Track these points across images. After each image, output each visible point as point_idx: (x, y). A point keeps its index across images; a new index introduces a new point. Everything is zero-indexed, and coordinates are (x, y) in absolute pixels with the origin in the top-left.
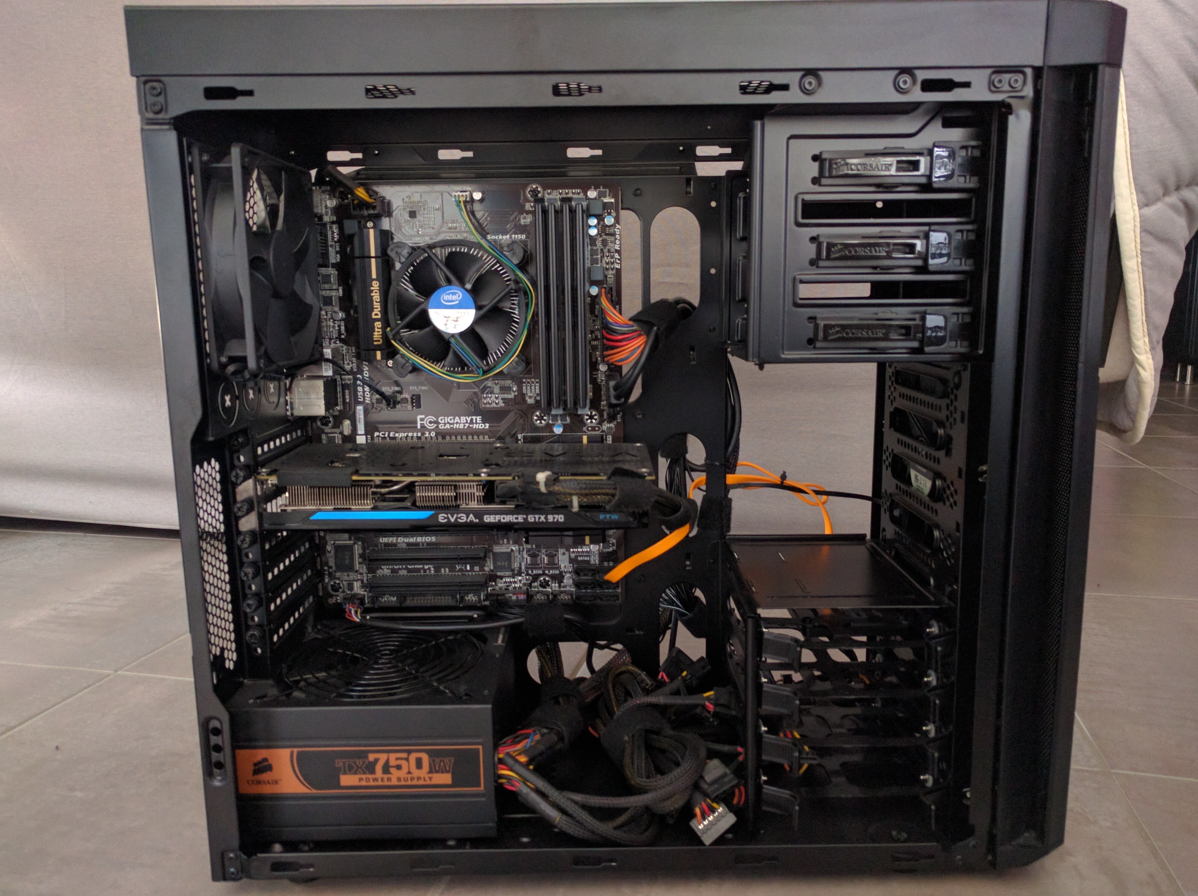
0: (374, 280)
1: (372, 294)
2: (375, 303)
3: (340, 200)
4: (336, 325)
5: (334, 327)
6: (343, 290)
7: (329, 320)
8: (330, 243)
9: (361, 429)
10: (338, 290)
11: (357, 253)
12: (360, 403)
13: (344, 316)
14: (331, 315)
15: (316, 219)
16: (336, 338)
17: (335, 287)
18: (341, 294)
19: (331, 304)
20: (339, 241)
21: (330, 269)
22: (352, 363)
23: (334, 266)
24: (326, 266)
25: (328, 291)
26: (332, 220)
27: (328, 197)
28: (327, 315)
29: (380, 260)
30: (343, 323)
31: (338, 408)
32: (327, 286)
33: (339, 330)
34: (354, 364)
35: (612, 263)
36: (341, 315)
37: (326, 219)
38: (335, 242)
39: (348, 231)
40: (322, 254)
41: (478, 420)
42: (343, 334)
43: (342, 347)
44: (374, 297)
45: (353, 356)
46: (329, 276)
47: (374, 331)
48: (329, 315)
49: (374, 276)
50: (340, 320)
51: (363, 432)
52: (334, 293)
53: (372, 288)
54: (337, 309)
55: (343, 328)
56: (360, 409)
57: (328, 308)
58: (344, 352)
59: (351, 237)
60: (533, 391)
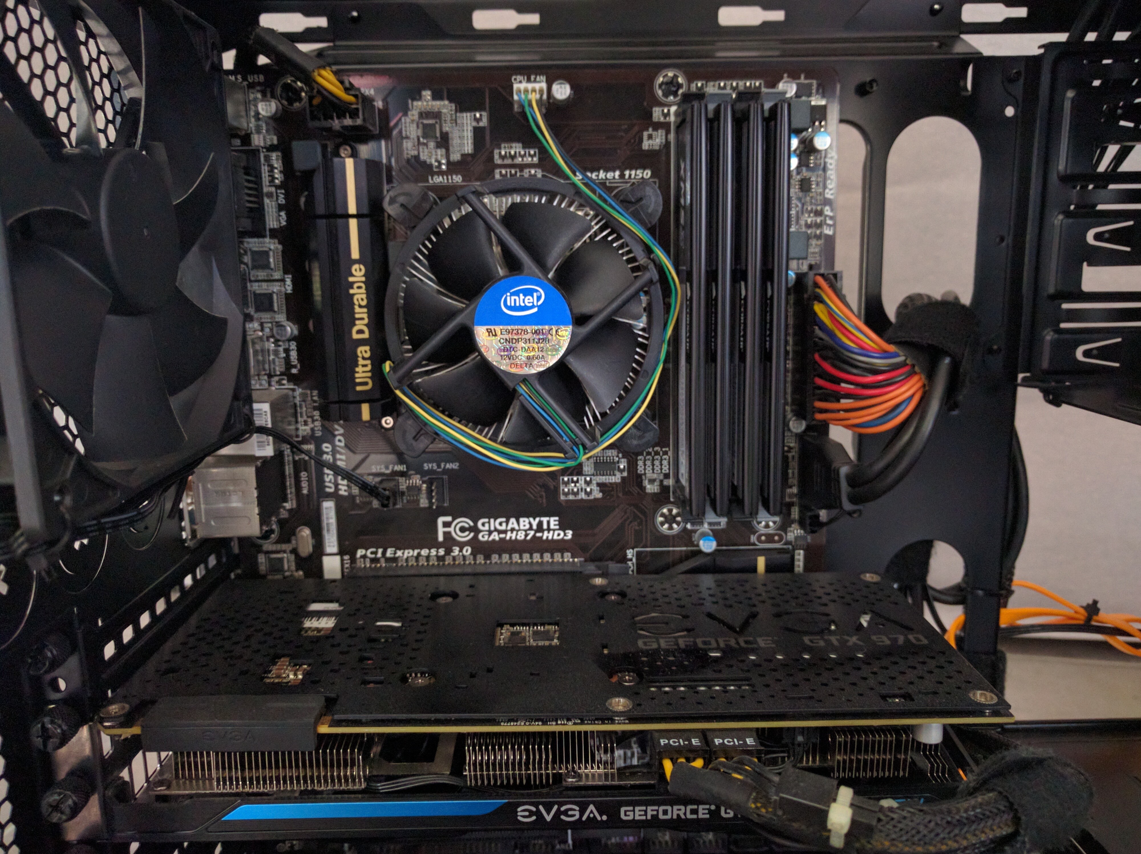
0: (356, 262)
1: (352, 291)
2: (357, 309)
3: (285, 103)
4: (281, 349)
5: (276, 353)
6: (293, 281)
7: (268, 338)
8: (265, 190)
9: (331, 544)
10: (283, 280)
11: (320, 209)
12: (329, 496)
13: (296, 332)
14: (271, 330)
15: (237, 142)
16: (282, 374)
17: (277, 275)
18: (289, 289)
19: (270, 308)
20: (282, 186)
21: (267, 240)
22: (313, 421)
23: (274, 233)
24: (258, 232)
25: (264, 285)
26: (269, 143)
27: (259, 96)
28: (262, 330)
29: (367, 220)
30: (293, 345)
31: (288, 505)
32: (262, 274)
33: (287, 359)
34: (317, 423)
35: (819, 226)
36: (291, 329)
37: (257, 141)
38: (277, 187)
39: (301, 164)
40: (251, 209)
41: (552, 523)
42: (295, 367)
43: (293, 390)
44: (355, 298)
45: (315, 408)
46: (266, 254)
47: (357, 365)
48: (267, 330)
49: (355, 254)
50: (289, 340)
51: (335, 549)
52: (275, 288)
53: (351, 279)
54: (281, 318)
55: (294, 354)
56: (329, 507)
57: (266, 316)
58: (298, 400)
59: (308, 175)
60: (657, 469)
